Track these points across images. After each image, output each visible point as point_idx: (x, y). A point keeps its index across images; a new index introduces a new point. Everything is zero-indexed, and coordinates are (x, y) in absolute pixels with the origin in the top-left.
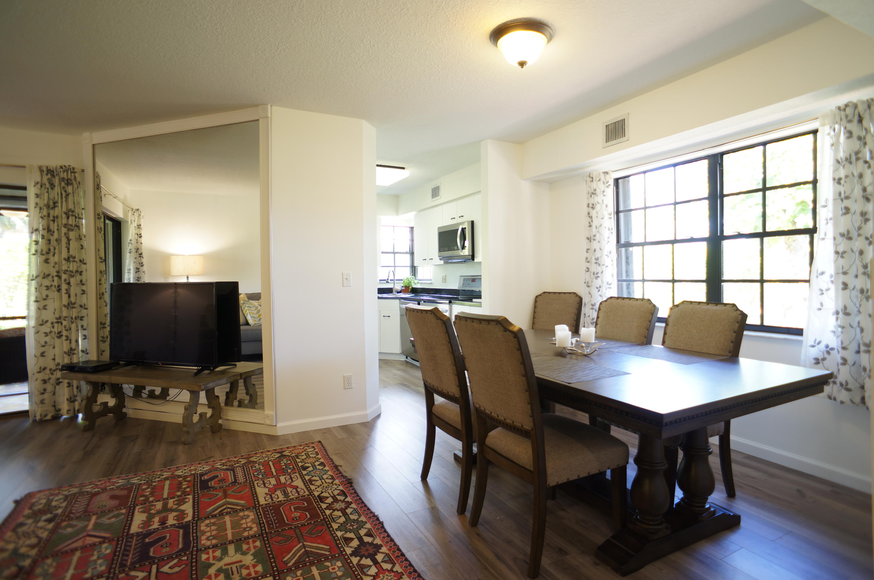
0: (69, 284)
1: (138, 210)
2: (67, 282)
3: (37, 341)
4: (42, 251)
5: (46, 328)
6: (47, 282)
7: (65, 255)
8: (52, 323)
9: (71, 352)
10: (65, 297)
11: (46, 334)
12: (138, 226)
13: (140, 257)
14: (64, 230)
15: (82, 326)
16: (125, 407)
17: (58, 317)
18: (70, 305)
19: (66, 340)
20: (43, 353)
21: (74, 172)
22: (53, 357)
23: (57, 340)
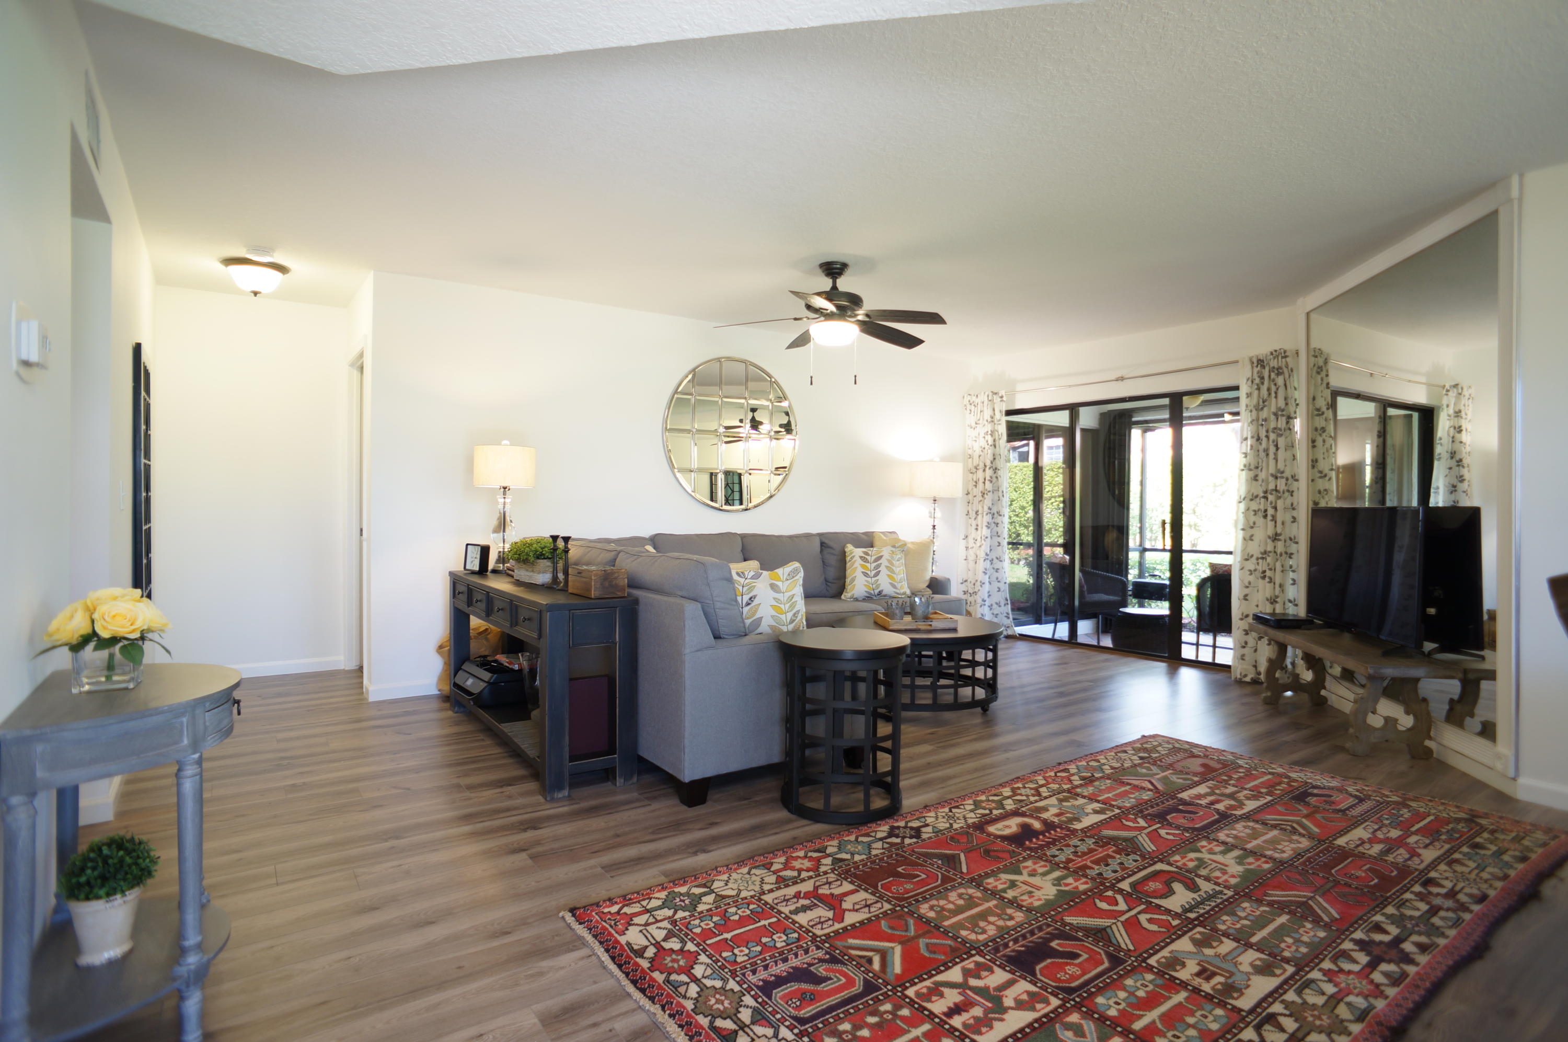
0: (1275, 508)
1: (1456, 386)
2: (1273, 505)
3: (1242, 580)
4: (1250, 465)
5: (1251, 565)
6: (1254, 506)
7: (1272, 470)
8: (1258, 559)
9: (1273, 601)
10: (1271, 524)
11: (1251, 572)
12: (1456, 412)
13: (1458, 466)
14: (1272, 436)
15: (1291, 567)
16: (1324, 688)
17: (1263, 551)
18: (1275, 537)
19: (1270, 582)
20: (1246, 595)
21: (1286, 357)
22: (1256, 604)
23: (1260, 581)
